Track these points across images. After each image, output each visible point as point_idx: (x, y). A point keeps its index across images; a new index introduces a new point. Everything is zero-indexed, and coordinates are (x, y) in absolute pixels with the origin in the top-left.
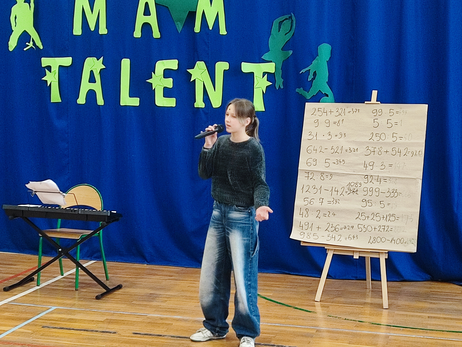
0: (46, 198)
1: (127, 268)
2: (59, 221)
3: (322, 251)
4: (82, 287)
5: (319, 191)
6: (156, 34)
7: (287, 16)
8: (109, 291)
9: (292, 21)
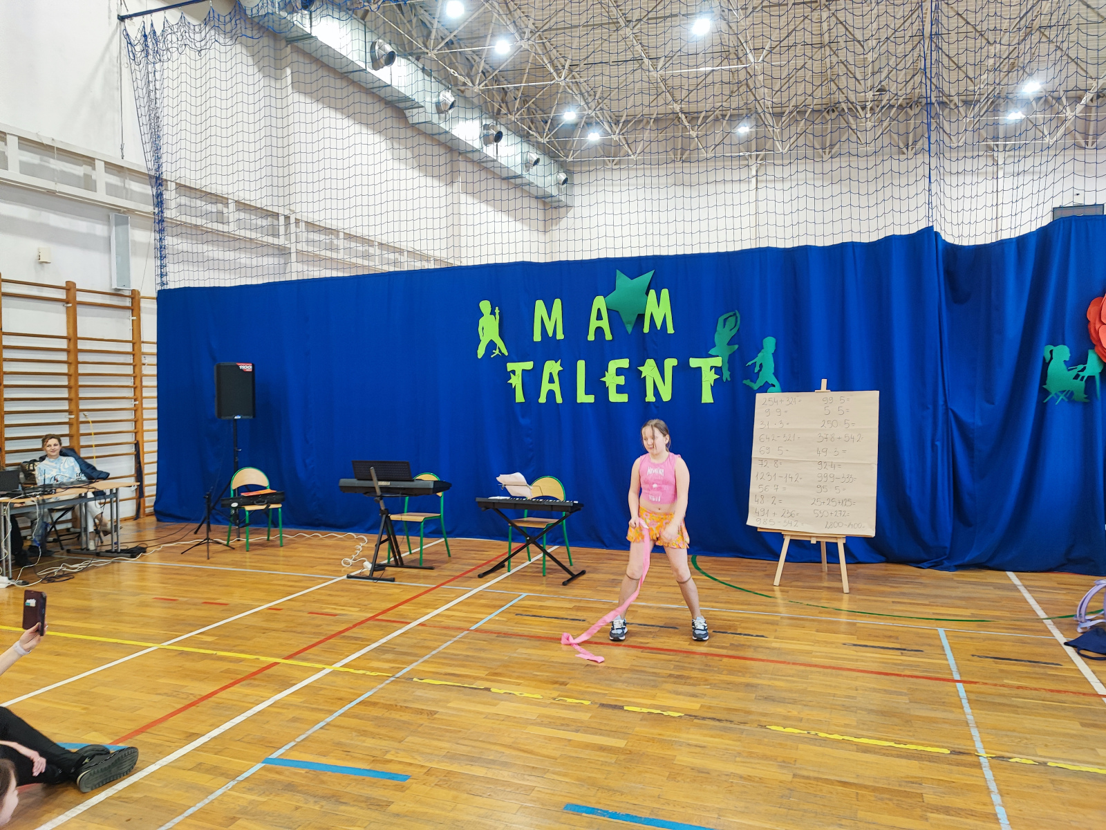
0: (514, 491)
1: (588, 553)
2: (526, 511)
3: (779, 536)
4: (549, 573)
5: (773, 478)
6: (609, 336)
7: (731, 313)
8: (574, 577)
9: (737, 318)
